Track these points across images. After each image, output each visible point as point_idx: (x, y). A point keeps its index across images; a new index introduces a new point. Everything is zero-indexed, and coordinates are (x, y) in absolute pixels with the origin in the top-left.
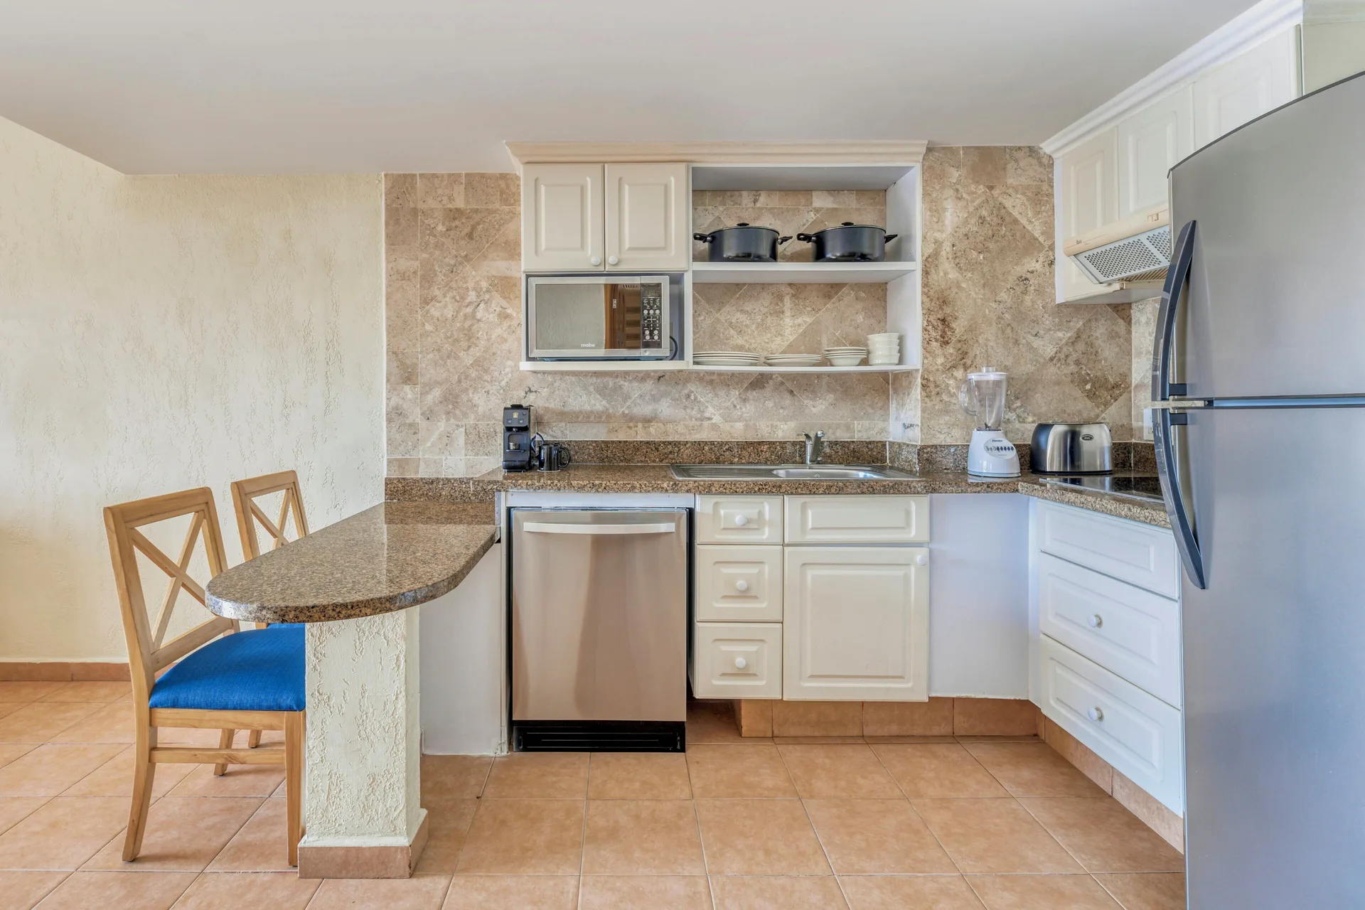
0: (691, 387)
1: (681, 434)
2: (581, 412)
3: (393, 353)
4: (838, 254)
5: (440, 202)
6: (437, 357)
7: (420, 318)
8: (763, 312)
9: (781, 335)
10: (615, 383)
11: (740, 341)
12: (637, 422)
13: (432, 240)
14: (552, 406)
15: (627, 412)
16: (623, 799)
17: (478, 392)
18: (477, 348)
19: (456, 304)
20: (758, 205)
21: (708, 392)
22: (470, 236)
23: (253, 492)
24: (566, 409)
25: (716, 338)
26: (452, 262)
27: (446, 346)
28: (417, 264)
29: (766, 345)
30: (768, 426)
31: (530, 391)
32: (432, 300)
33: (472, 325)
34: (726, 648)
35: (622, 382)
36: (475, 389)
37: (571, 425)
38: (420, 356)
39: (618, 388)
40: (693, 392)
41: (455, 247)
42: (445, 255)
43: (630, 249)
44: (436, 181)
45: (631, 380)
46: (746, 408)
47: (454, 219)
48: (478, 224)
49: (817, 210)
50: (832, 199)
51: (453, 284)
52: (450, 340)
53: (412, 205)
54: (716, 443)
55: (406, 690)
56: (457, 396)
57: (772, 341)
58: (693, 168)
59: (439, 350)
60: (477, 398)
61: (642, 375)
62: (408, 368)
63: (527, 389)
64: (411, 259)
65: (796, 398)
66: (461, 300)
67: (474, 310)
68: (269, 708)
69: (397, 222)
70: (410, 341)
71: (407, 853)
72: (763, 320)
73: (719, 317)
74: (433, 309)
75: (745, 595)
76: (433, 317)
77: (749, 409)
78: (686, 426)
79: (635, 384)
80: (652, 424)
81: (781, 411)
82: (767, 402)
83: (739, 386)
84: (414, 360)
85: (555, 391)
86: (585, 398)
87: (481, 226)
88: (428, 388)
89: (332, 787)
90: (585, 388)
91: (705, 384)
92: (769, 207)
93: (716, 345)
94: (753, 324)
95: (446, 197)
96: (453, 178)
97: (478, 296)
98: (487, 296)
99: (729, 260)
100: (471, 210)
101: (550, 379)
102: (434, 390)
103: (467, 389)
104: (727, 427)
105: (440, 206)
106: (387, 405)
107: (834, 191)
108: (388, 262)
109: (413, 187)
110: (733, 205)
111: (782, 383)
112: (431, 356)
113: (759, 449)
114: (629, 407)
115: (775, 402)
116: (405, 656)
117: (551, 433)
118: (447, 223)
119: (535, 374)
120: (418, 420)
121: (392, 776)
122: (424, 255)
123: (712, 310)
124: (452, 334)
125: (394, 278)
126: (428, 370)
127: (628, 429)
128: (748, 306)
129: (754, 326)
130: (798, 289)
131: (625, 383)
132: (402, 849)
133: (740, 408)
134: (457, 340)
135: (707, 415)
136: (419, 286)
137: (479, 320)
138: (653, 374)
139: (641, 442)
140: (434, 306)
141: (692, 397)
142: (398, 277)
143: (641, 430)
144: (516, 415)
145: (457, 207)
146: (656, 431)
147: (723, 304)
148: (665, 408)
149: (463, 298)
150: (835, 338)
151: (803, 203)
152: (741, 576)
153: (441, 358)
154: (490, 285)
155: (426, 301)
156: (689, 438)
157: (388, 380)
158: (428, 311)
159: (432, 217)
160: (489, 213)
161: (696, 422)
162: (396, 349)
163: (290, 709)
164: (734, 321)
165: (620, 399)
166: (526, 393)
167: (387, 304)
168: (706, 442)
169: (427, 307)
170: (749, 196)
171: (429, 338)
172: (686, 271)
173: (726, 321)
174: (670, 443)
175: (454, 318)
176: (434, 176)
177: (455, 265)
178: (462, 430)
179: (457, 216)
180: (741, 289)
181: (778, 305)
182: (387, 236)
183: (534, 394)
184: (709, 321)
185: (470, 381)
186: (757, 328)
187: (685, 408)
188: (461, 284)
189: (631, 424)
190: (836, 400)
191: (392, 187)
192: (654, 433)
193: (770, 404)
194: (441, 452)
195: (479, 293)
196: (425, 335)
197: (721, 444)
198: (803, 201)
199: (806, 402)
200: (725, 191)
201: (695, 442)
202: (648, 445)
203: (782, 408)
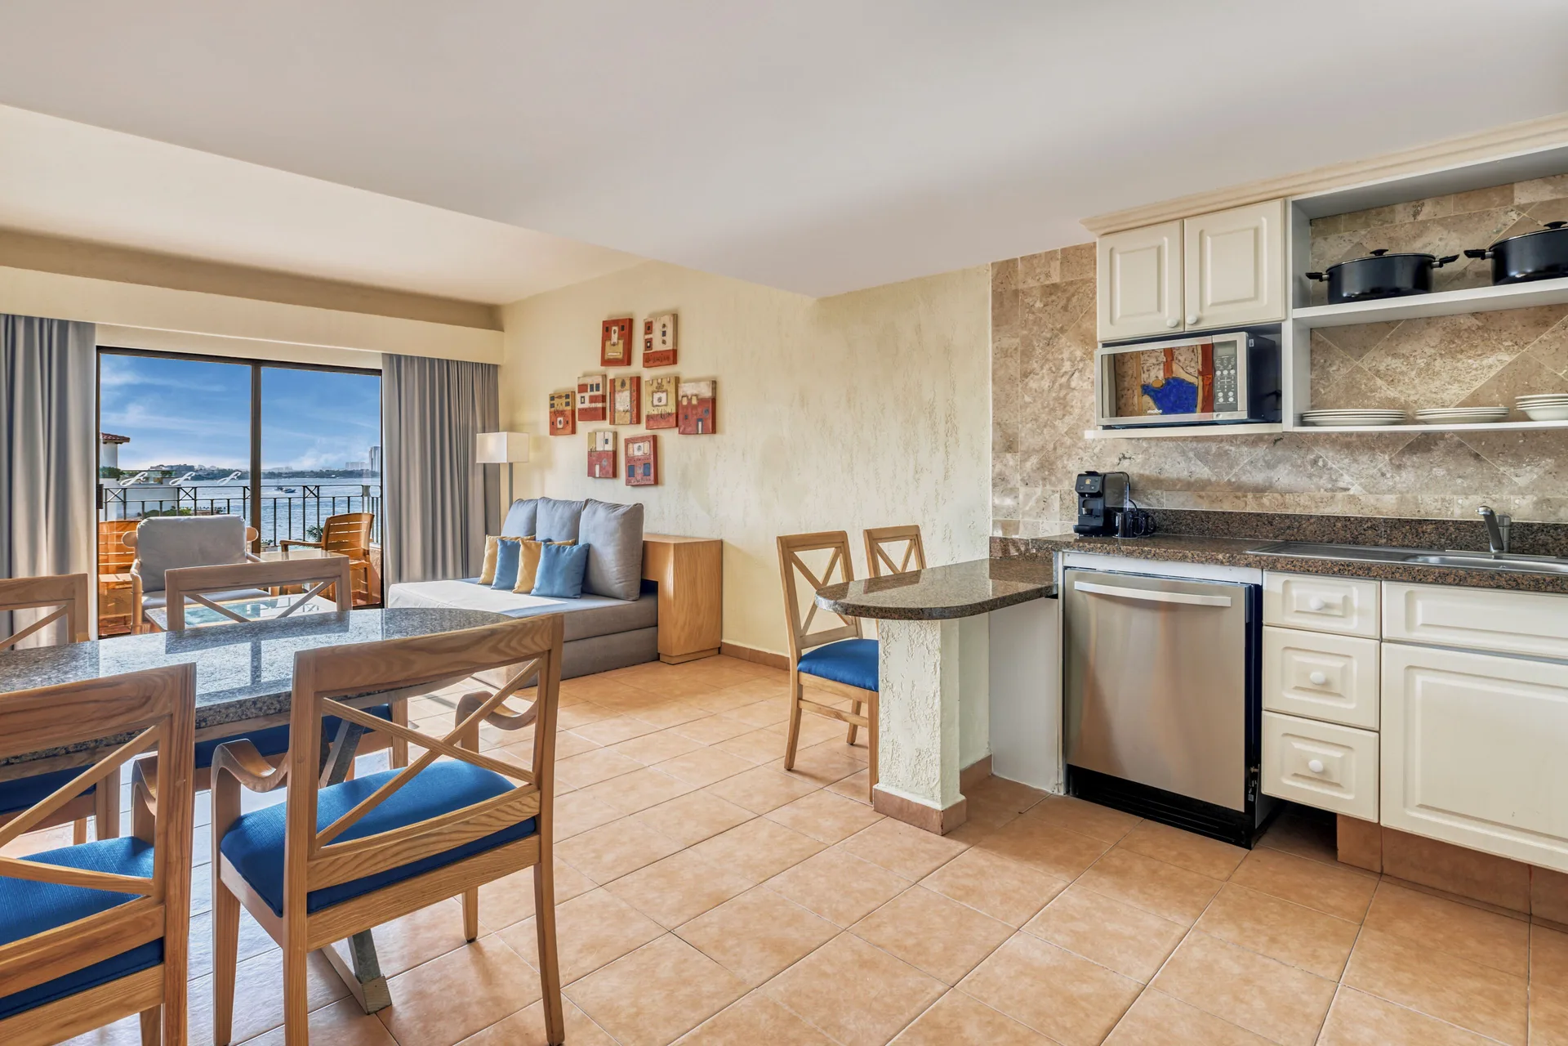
0: (1319, 451)
1: (1305, 507)
2: (1179, 480)
3: (998, 425)
4: (1529, 271)
5: (1038, 280)
6: (1035, 427)
7: (1020, 390)
8: (1429, 354)
9: (1459, 381)
10: (1218, 448)
11: (1392, 393)
12: (1245, 492)
13: (1031, 317)
14: (1147, 473)
15: (1233, 480)
16: (1151, 857)
17: (1073, 459)
18: (1072, 417)
19: (1053, 375)
20: (1420, 218)
21: (1343, 457)
22: (1065, 308)
23: (881, 539)
24: (1162, 477)
25: (1355, 390)
26: (1049, 335)
27: (1044, 415)
28: (1018, 340)
29: (1434, 396)
30: (1436, 501)
31: (1124, 458)
32: (1030, 373)
33: (1067, 394)
34: (1298, 745)
35: (1227, 447)
36: (1070, 456)
37: (1168, 493)
38: (1020, 426)
39: (1222, 455)
40: (1321, 457)
41: (1051, 321)
42: (1042, 330)
43: (1213, 305)
44: (1035, 261)
45: (1239, 445)
46: (1401, 477)
47: (1051, 294)
48: (1073, 295)
49: (1521, 208)
50: (1550, 188)
51: (1050, 357)
52: (1047, 410)
53: (1013, 287)
54: (1352, 519)
55: (941, 690)
56: (1052, 464)
57: (1443, 391)
58: (1293, 202)
59: (1036, 420)
60: (1071, 465)
61: (1253, 438)
62: (1010, 437)
63: (1121, 456)
64: (1013, 337)
65: (1485, 465)
66: (1056, 372)
67: (1068, 380)
68: (859, 686)
69: (1002, 304)
70: (1012, 412)
71: (940, 816)
72: (1428, 364)
73: (1361, 365)
74: (1032, 381)
75: (1324, 688)
76: (1031, 389)
77: (1407, 478)
78: (1312, 498)
79: (1245, 449)
80: (1267, 494)
81: (1459, 481)
82: (1434, 469)
83: (1390, 449)
84: (1016, 430)
85: (1150, 457)
86: (1183, 464)
87: (1076, 297)
88: (1027, 454)
89: (894, 752)
90: (1183, 453)
91: (1338, 448)
92: (1439, 216)
93: (1355, 400)
94: (1412, 370)
95: (1044, 275)
96: (1050, 255)
97: (1073, 366)
98: (1081, 365)
99: (1350, 299)
100: (1066, 283)
101: (1145, 444)
102: (1033, 458)
103: (1062, 456)
104: (1372, 500)
105: (1036, 284)
106: (993, 471)
107: (1554, 176)
108: (994, 342)
109: (1015, 271)
110: (1382, 225)
111: (1461, 445)
112: (1029, 425)
113: (1420, 530)
114: (1235, 475)
115: (1448, 470)
116: (940, 664)
117: (1147, 501)
118: (1044, 299)
119: (1129, 441)
120: (1018, 485)
121: (931, 755)
122: (1025, 332)
123: (1349, 357)
124: (1048, 404)
125: (998, 355)
126: (1028, 438)
127: (1236, 500)
128: (1405, 349)
129: (1414, 373)
130: (1488, 320)
131: (1231, 448)
132: (937, 811)
133: (1392, 476)
134: (1053, 410)
135: (1341, 484)
136: (1019, 361)
137: (1074, 389)
138: (1267, 437)
139: (1250, 514)
140: (1032, 379)
141: (1320, 463)
142: (1002, 354)
143: (1251, 500)
144: (1088, 482)
145: (1054, 282)
146: (1270, 503)
147: (1366, 348)
148: (1283, 476)
149: (1059, 369)
150: (1557, 380)
151: (1497, 203)
152: (1319, 668)
153: (1038, 427)
154: (1084, 354)
155: (1025, 375)
156: (1314, 512)
157: (993, 449)
158: (1027, 383)
159: (1031, 296)
160: (1083, 284)
161: (1325, 493)
162: (999, 420)
163: (870, 689)
164: (1382, 368)
165: (1225, 465)
166: (1120, 460)
167: (993, 380)
168: (1338, 517)
169: (1027, 380)
170: (1405, 209)
171: (1028, 409)
172: (1284, 320)
173: (1370, 370)
174: (1288, 516)
175: (1050, 389)
176: (1034, 256)
177: (1051, 338)
178: (1058, 495)
179: (1053, 291)
180: (1393, 328)
181: (1454, 343)
182: (994, 318)
183: (1128, 460)
184: (1344, 371)
185: (1066, 448)
186: (1419, 375)
187: (1310, 476)
188: (1056, 355)
189: (1239, 494)
190: (1559, 466)
191: (997, 274)
192: (1268, 505)
193: (1439, 472)
194: (1038, 515)
195: (1073, 362)
196: (1026, 405)
197: (1360, 521)
198: (1497, 199)
199: (1502, 469)
200: (1368, 209)
201: (1322, 516)
202: (1259, 517)
203: (1460, 477)
